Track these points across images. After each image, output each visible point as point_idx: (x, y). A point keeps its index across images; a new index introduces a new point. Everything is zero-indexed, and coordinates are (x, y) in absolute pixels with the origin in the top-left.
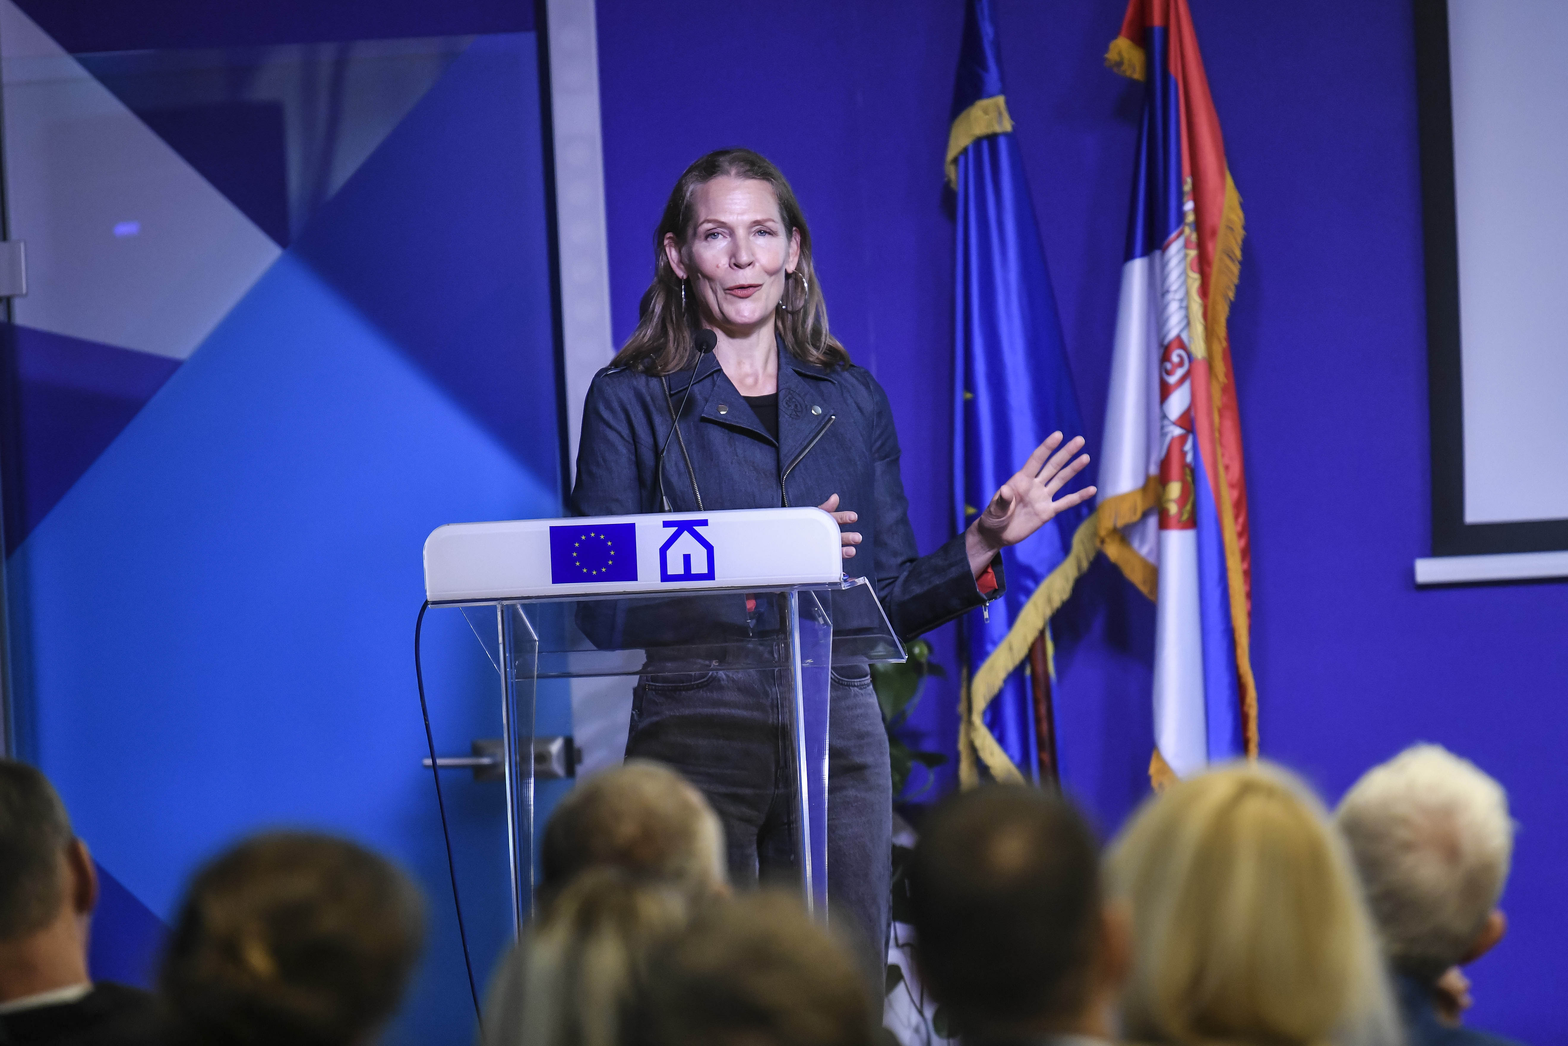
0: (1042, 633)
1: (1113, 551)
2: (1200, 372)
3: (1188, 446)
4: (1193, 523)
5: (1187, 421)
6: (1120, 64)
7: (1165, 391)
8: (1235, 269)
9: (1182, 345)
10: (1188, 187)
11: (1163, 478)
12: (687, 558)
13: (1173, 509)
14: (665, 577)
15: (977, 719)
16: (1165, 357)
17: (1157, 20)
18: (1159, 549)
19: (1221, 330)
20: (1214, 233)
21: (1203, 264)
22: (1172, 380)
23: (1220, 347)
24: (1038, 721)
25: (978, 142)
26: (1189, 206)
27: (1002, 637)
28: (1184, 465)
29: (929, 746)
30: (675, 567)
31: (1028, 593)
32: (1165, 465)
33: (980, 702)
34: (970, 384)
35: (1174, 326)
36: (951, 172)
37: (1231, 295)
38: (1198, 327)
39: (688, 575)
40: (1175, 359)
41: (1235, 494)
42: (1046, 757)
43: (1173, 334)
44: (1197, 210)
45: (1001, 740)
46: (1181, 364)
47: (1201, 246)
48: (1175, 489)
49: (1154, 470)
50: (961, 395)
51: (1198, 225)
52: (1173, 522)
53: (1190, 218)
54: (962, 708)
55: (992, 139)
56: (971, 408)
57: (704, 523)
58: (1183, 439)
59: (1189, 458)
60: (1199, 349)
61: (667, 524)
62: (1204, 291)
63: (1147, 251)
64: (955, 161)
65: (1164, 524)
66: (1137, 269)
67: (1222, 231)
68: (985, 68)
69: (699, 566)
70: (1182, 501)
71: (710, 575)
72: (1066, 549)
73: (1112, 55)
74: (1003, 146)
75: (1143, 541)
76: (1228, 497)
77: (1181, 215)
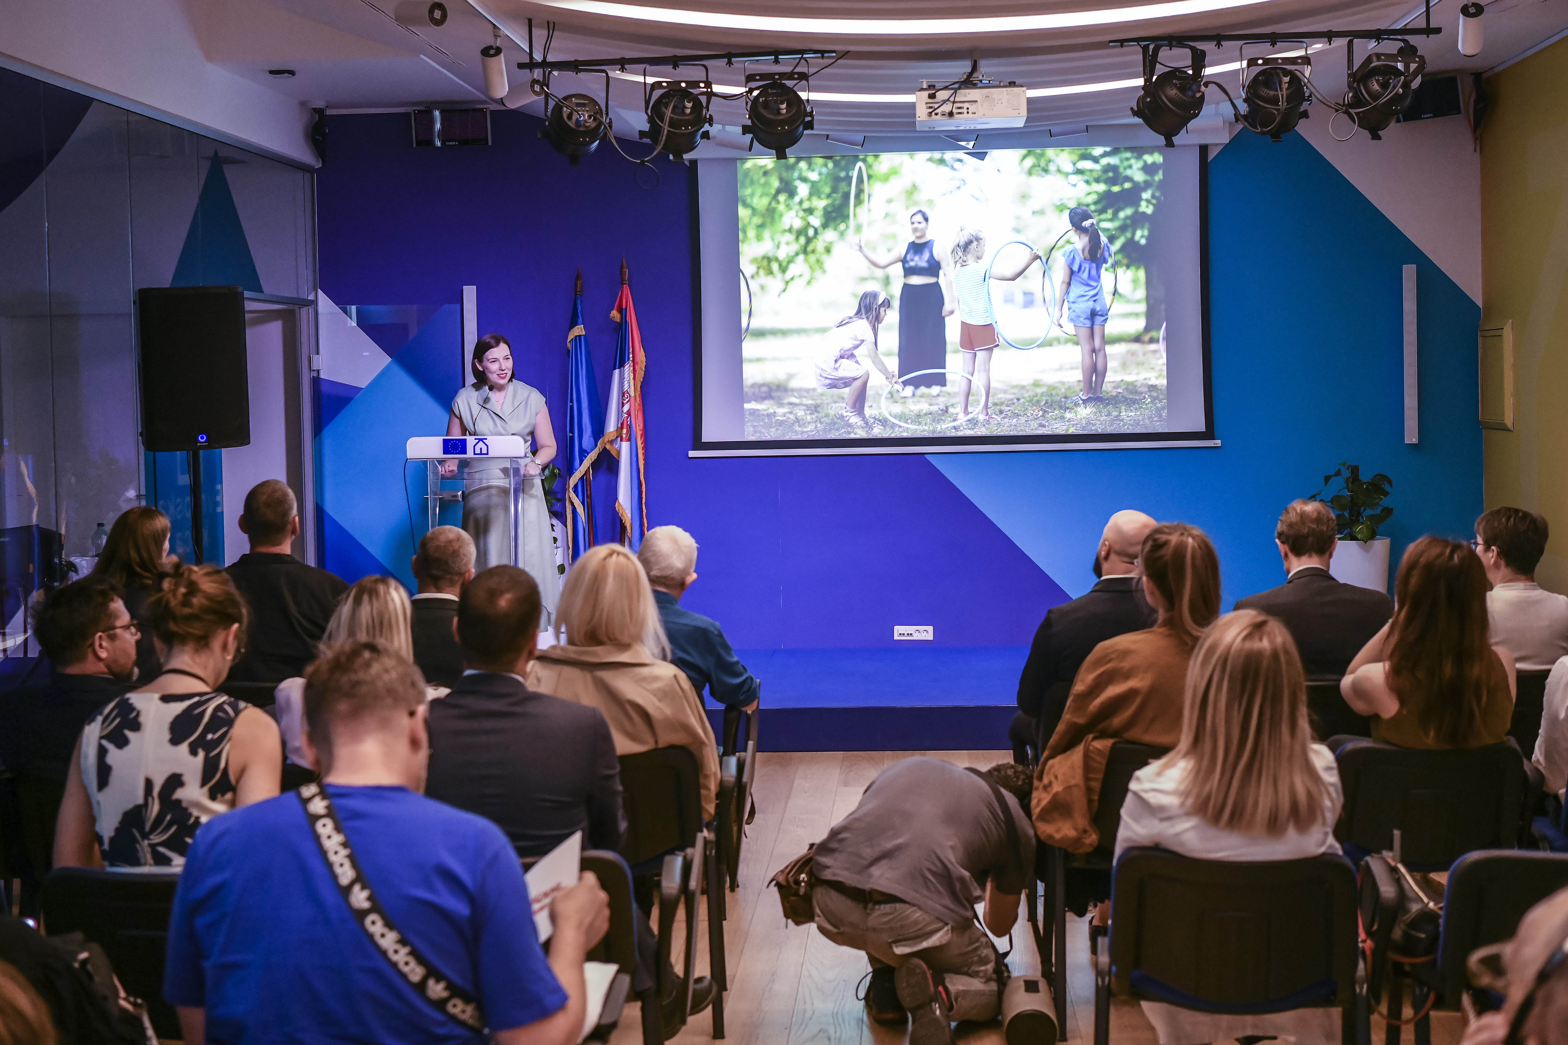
0: (589, 467)
1: (608, 447)
2: (632, 400)
3: (629, 420)
4: (629, 440)
5: (629, 413)
6: (614, 317)
7: (623, 405)
8: (643, 373)
9: (628, 393)
10: (631, 351)
11: (622, 428)
12: (481, 449)
13: (624, 436)
14: (475, 454)
15: (571, 490)
16: (623, 396)
17: (624, 307)
18: (620, 446)
19: (639, 389)
20: (637, 363)
21: (634, 371)
22: (625, 402)
23: (638, 392)
24: (587, 491)
25: (576, 337)
26: (631, 356)
27: (578, 469)
28: (627, 424)
29: (559, 496)
30: (478, 451)
31: (586, 457)
32: (622, 424)
33: (572, 486)
34: (572, 401)
35: (626, 387)
36: (569, 345)
37: (642, 380)
38: (632, 388)
39: (481, 454)
40: (626, 396)
41: (641, 432)
42: (589, 500)
43: (625, 390)
44: (633, 357)
45: (577, 496)
46: (627, 398)
47: (634, 366)
48: (625, 431)
49: (619, 425)
50: (569, 404)
51: (633, 361)
52: (624, 439)
53: (631, 359)
54: (567, 487)
55: (580, 336)
56: (572, 407)
57: (486, 439)
58: (627, 418)
59: (629, 423)
60: (632, 394)
61: (475, 439)
62: (634, 378)
63: (619, 368)
64: (570, 342)
65: (621, 440)
66: (617, 372)
67: (640, 363)
68: (578, 317)
69: (484, 451)
70: (627, 434)
71: (487, 454)
72: (596, 446)
73: (611, 315)
74: (582, 337)
75: (616, 444)
76: (639, 433)
77: (629, 358)
